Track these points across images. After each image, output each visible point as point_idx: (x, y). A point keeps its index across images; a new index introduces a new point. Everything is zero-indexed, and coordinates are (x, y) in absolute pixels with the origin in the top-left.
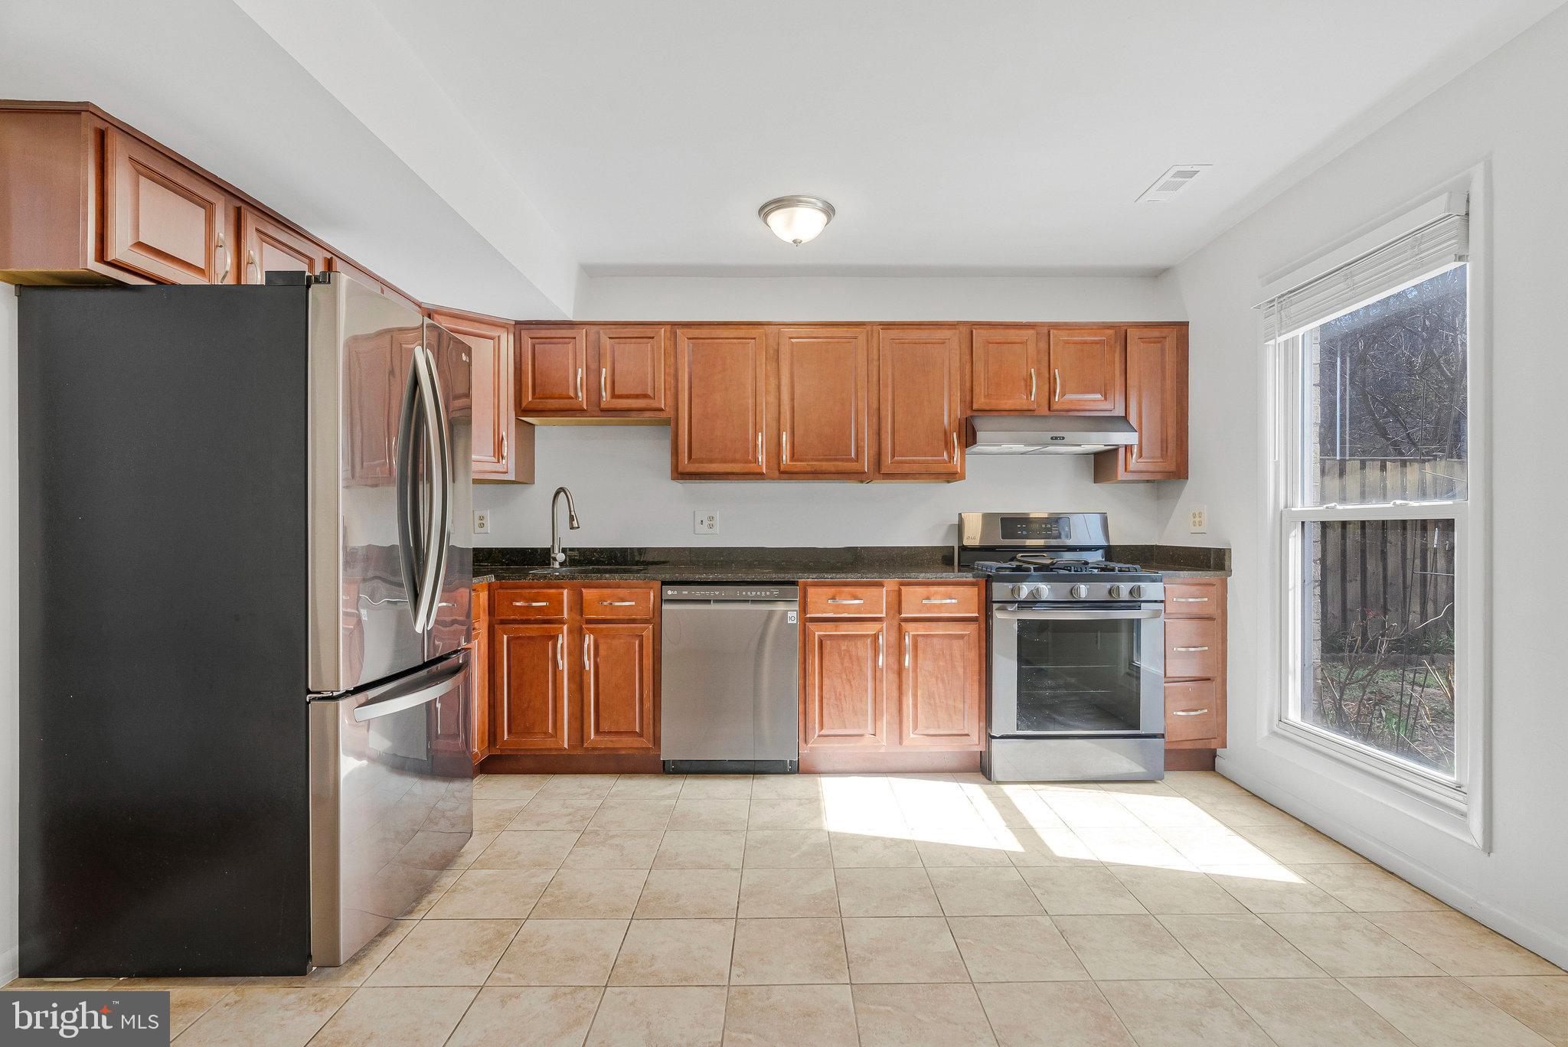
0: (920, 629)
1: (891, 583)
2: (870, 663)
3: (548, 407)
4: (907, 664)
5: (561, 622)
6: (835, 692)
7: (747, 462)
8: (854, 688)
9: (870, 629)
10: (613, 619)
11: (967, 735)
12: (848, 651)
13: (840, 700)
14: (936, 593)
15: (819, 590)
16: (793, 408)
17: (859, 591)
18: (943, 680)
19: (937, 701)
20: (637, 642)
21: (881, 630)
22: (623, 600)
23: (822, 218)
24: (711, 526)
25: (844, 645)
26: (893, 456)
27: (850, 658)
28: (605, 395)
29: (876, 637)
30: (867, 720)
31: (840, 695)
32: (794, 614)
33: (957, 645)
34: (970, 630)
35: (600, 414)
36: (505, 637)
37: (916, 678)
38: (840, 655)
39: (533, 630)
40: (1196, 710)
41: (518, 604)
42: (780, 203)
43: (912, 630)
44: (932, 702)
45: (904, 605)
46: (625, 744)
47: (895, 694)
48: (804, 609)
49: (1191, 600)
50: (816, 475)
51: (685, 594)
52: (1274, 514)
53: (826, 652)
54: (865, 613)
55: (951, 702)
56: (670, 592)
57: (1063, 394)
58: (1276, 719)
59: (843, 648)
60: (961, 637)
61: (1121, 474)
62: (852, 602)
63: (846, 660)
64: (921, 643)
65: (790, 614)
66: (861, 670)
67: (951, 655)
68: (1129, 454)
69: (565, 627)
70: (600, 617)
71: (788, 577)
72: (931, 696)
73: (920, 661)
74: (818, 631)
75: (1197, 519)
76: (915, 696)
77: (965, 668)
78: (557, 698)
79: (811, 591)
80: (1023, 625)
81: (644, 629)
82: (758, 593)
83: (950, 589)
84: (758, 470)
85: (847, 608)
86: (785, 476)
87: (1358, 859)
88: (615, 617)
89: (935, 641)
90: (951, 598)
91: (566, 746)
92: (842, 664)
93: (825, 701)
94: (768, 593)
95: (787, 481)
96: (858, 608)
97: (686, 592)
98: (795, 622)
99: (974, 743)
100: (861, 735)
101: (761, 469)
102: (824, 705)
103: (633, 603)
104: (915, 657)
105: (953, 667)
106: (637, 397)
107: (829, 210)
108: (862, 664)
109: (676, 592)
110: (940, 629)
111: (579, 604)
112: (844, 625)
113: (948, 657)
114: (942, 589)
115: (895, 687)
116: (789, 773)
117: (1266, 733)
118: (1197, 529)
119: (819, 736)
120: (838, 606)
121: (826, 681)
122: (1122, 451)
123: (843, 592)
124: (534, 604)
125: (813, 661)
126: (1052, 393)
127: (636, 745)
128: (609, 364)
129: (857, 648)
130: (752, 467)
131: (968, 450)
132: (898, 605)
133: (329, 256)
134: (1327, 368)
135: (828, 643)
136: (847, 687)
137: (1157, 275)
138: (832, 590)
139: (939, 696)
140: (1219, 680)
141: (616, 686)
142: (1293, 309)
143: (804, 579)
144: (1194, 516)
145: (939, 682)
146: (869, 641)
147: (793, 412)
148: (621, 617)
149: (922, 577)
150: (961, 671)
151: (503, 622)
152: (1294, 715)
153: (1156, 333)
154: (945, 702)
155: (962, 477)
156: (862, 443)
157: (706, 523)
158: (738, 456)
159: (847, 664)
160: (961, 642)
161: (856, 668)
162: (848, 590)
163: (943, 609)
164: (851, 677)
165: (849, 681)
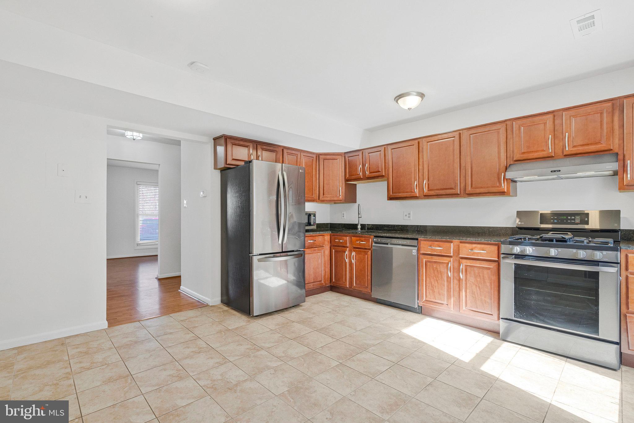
0: (469, 263)
1: (456, 241)
2: (446, 275)
3: (352, 178)
5: (347, 247)
6: (431, 284)
7: (412, 192)
8: (439, 284)
9: (446, 260)
10: (360, 247)
11: (492, 315)
12: (436, 268)
13: (433, 287)
14: (475, 247)
15: (425, 242)
16: (429, 170)
17: (442, 244)
18: (479, 287)
19: (476, 296)
20: (366, 256)
21: (450, 261)
22: (362, 241)
23: (420, 99)
25: (435, 265)
26: (472, 186)
27: (438, 271)
28: (367, 173)
29: (448, 264)
30: (444, 298)
31: (433, 285)
32: (415, 251)
33: (486, 272)
35: (367, 179)
36: (334, 250)
37: (466, 284)
38: (433, 269)
39: (340, 249)
41: (337, 241)
42: (400, 96)
43: (465, 263)
44: (474, 296)
45: (461, 251)
46: (364, 290)
47: (458, 289)
48: (418, 250)
50: (438, 196)
51: (379, 241)
53: (428, 267)
54: (444, 253)
55: (483, 298)
59: (435, 267)
60: (489, 269)
62: (438, 248)
63: (436, 272)
64: (469, 269)
65: (413, 251)
66: (442, 277)
67: (483, 276)
69: (348, 249)
70: (356, 246)
71: (416, 237)
72: (473, 293)
73: (468, 277)
74: (425, 258)
76: (466, 292)
77: (491, 284)
78: (346, 271)
79: (422, 242)
80: (517, 267)
82: (404, 242)
83: (483, 246)
85: (436, 250)
86: (426, 197)
89: (475, 269)
90: (483, 250)
91: (348, 286)
92: (434, 273)
93: (427, 287)
94: (406, 242)
96: (441, 251)
98: (415, 254)
100: (442, 304)
101: (416, 195)
102: (427, 289)
103: (365, 243)
104: (466, 274)
105: (484, 282)
106: (376, 172)
107: (422, 95)
108: (442, 274)
109: (376, 240)
110: (478, 264)
111: (351, 242)
112: (435, 257)
114: (479, 246)
115: (457, 286)
116: (418, 313)
120: (432, 249)
123: (434, 244)
124: (340, 241)
125: (423, 271)
126: (564, 146)
127: (366, 290)
128: (368, 163)
129: (440, 267)
130: (413, 194)
132: (457, 251)
133: (282, 148)
135: (429, 264)
136: (436, 283)
138: (430, 243)
139: (477, 294)
143: (421, 238)
145: (478, 288)
146: (445, 265)
147: (429, 171)
148: (362, 247)
149: (469, 239)
150: (488, 284)
151: (334, 246)
154: (480, 297)
156: (457, 182)
157: (408, 215)
158: (408, 190)
160: (489, 271)
161: (440, 276)
162: (436, 243)
163: (479, 255)
164: (438, 279)
165: (437, 280)
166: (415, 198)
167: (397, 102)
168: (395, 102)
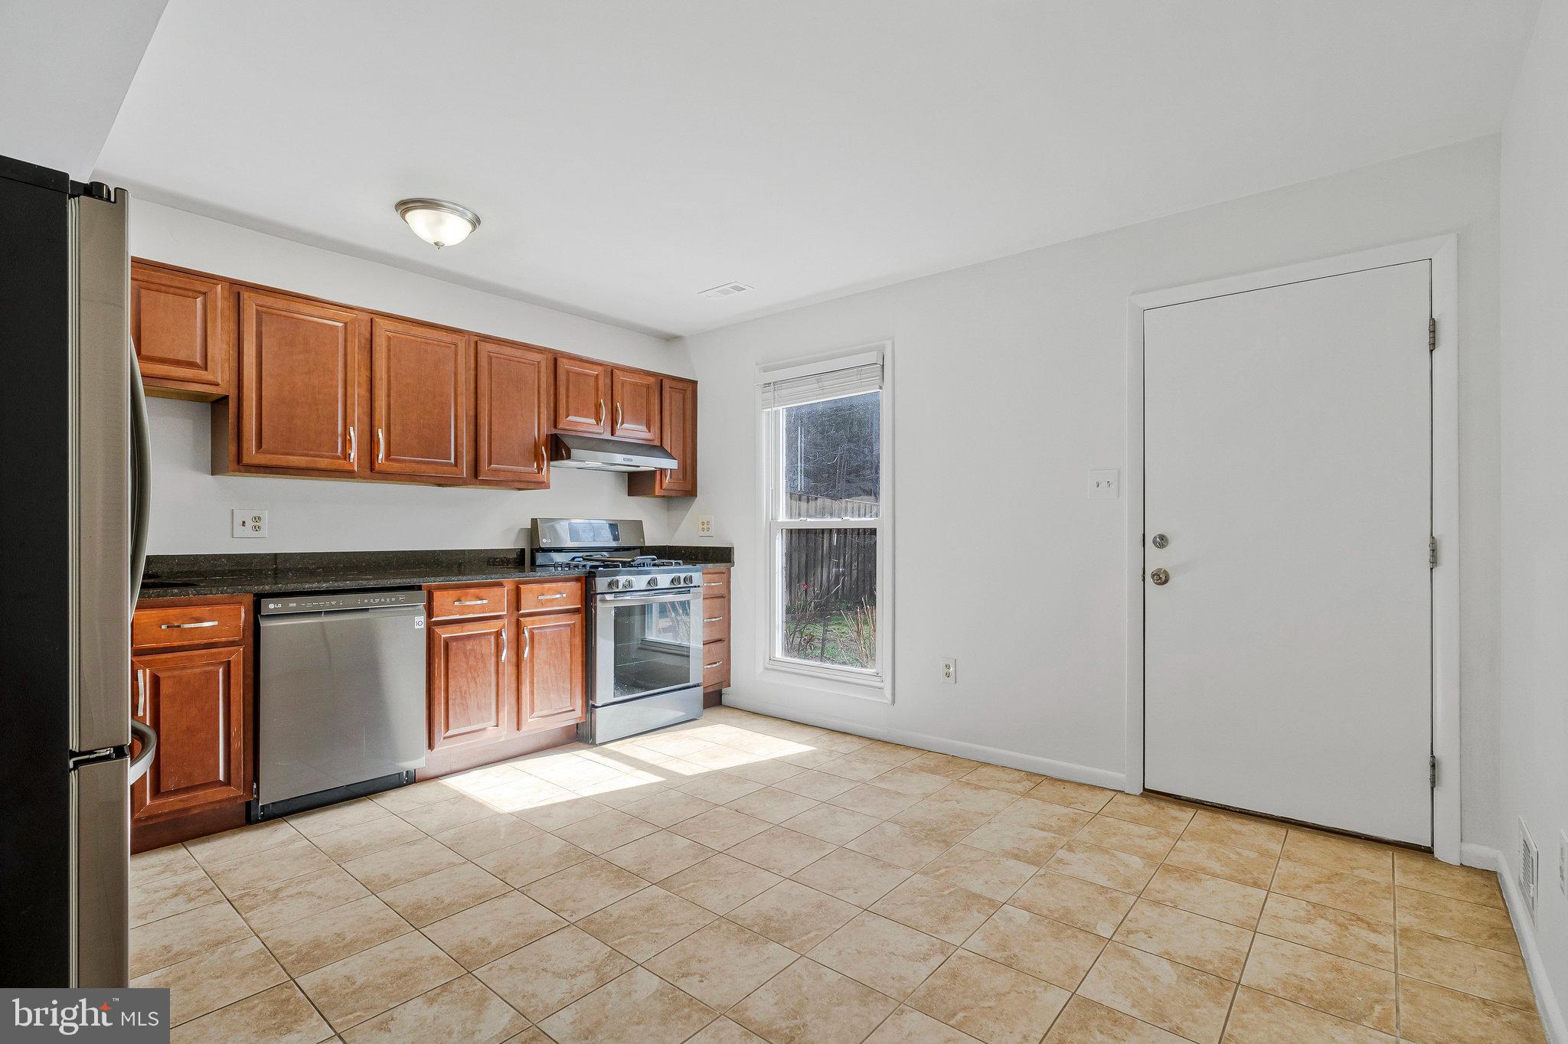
0: (536, 623)
1: (510, 582)
2: (493, 659)
4: (525, 656)
6: (460, 692)
7: (336, 458)
8: (478, 685)
9: (492, 627)
10: (183, 646)
11: (572, 710)
12: (472, 650)
13: (465, 698)
14: (549, 589)
15: (445, 593)
17: (482, 591)
18: (554, 666)
19: (550, 685)
20: (221, 671)
21: (504, 627)
22: (199, 621)
23: (470, 227)
24: (257, 528)
25: (469, 645)
26: (490, 463)
27: (475, 657)
29: (498, 634)
30: (490, 714)
31: (465, 693)
32: (420, 618)
33: (565, 633)
34: (576, 620)
37: (532, 666)
38: (465, 654)
40: (716, 663)
43: (529, 624)
44: (546, 687)
45: (523, 602)
46: (203, 799)
47: (514, 685)
48: (430, 614)
49: (713, 584)
50: (413, 476)
51: (293, 607)
52: (766, 523)
53: (451, 653)
54: (489, 612)
55: (560, 684)
56: (272, 606)
57: (622, 423)
58: (768, 658)
59: (468, 647)
60: (568, 626)
61: (658, 491)
62: (475, 603)
63: (471, 658)
64: (537, 634)
65: (415, 619)
66: (485, 667)
67: (561, 643)
68: (663, 476)
70: (162, 645)
71: (414, 581)
72: (545, 681)
73: (535, 652)
74: (444, 633)
75: (705, 526)
76: (532, 683)
77: (571, 652)
79: (437, 595)
80: (617, 613)
81: (232, 654)
82: (383, 600)
83: (560, 585)
84: (347, 467)
85: (472, 608)
86: (378, 476)
87: (827, 731)
88: (185, 643)
89: (549, 631)
90: (561, 593)
92: (468, 663)
93: (450, 702)
94: (393, 599)
95: (368, 481)
96: (483, 608)
97: (293, 604)
98: (421, 626)
99: (577, 715)
100: (484, 729)
101: (352, 466)
102: (450, 706)
103: (216, 623)
104: (532, 648)
105: (562, 653)
106: (178, 363)
107: (476, 222)
108: (486, 662)
109: (280, 606)
110: (554, 621)
112: (470, 626)
113: (558, 645)
114: (553, 585)
115: (513, 678)
116: (405, 785)
117: (761, 669)
118: (706, 533)
119: (444, 738)
120: (463, 608)
121: (451, 682)
122: (658, 473)
123: (468, 593)
125: (439, 664)
126: (614, 422)
127: (219, 797)
129: (480, 646)
130: (341, 464)
131: (552, 463)
132: (517, 602)
134: (791, 431)
135: (453, 645)
136: (472, 685)
137: (670, 340)
138: (458, 592)
139: (552, 680)
140: (727, 640)
141: (188, 729)
142: (784, 392)
143: (430, 582)
144: (703, 523)
145: (552, 668)
146: (492, 638)
147: (389, 409)
148: (196, 642)
150: (568, 655)
152: (779, 654)
153: (680, 386)
154: (555, 684)
155: (547, 487)
156: (461, 449)
157: (250, 524)
159: (472, 661)
160: (568, 630)
161: (481, 665)
162: (472, 591)
163: (555, 602)
164: (476, 675)
165: (474, 678)
166: (347, 474)
167: (403, 217)
168: (397, 215)
